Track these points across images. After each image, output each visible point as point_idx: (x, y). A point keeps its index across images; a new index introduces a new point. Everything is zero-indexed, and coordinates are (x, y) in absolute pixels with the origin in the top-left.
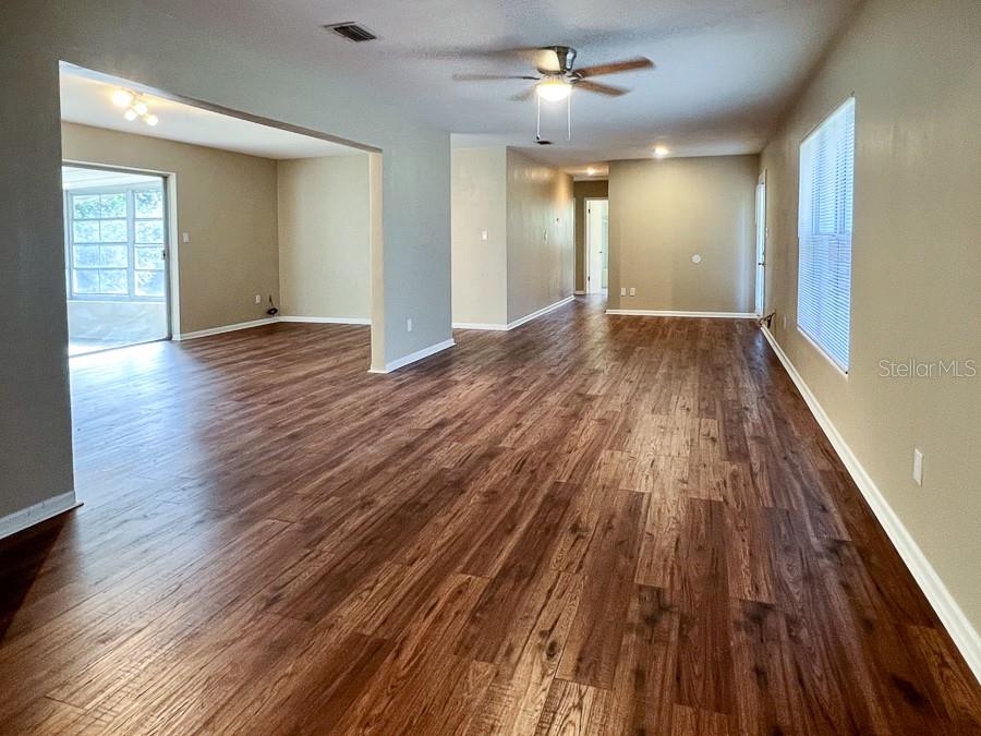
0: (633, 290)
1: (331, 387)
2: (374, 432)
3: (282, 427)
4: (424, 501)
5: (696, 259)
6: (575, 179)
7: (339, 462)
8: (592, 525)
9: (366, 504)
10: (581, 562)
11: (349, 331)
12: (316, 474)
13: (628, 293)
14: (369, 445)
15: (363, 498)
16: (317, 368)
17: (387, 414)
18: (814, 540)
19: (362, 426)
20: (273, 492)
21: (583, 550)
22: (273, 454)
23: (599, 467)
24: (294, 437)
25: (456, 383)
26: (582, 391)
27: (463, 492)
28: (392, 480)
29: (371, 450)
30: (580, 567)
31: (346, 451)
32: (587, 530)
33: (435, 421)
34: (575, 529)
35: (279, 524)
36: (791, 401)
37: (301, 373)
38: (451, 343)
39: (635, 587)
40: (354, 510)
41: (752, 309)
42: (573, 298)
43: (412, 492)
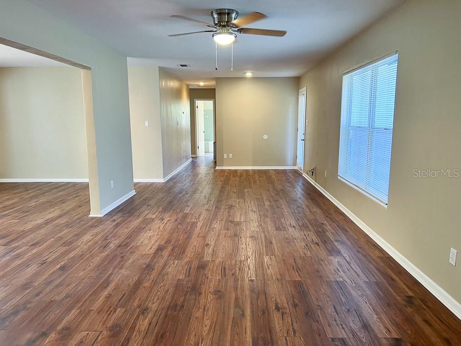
0: (231, 155)
1: (69, 230)
2: (119, 259)
3: (51, 262)
4: (179, 303)
5: (265, 137)
6: (190, 87)
7: (106, 283)
8: (286, 305)
9: (144, 311)
10: (293, 329)
11: (58, 188)
12: (96, 293)
13: (228, 156)
14: (121, 268)
15: (139, 306)
16: (51, 216)
17: (119, 246)
18: (398, 298)
19: (108, 255)
20: (73, 311)
21: (290, 321)
22: (56, 283)
23: (268, 267)
24: (63, 268)
25: (153, 220)
26: (230, 219)
27: (200, 294)
28: (150, 292)
29: (124, 272)
30: (295, 332)
31: (107, 275)
32: (284, 308)
33: (155, 247)
34: (278, 309)
35: (92, 334)
36: (341, 217)
37: (40, 221)
38: (133, 193)
39: (330, 340)
40: (138, 316)
41: (295, 164)
42: (191, 160)
43: (168, 297)
